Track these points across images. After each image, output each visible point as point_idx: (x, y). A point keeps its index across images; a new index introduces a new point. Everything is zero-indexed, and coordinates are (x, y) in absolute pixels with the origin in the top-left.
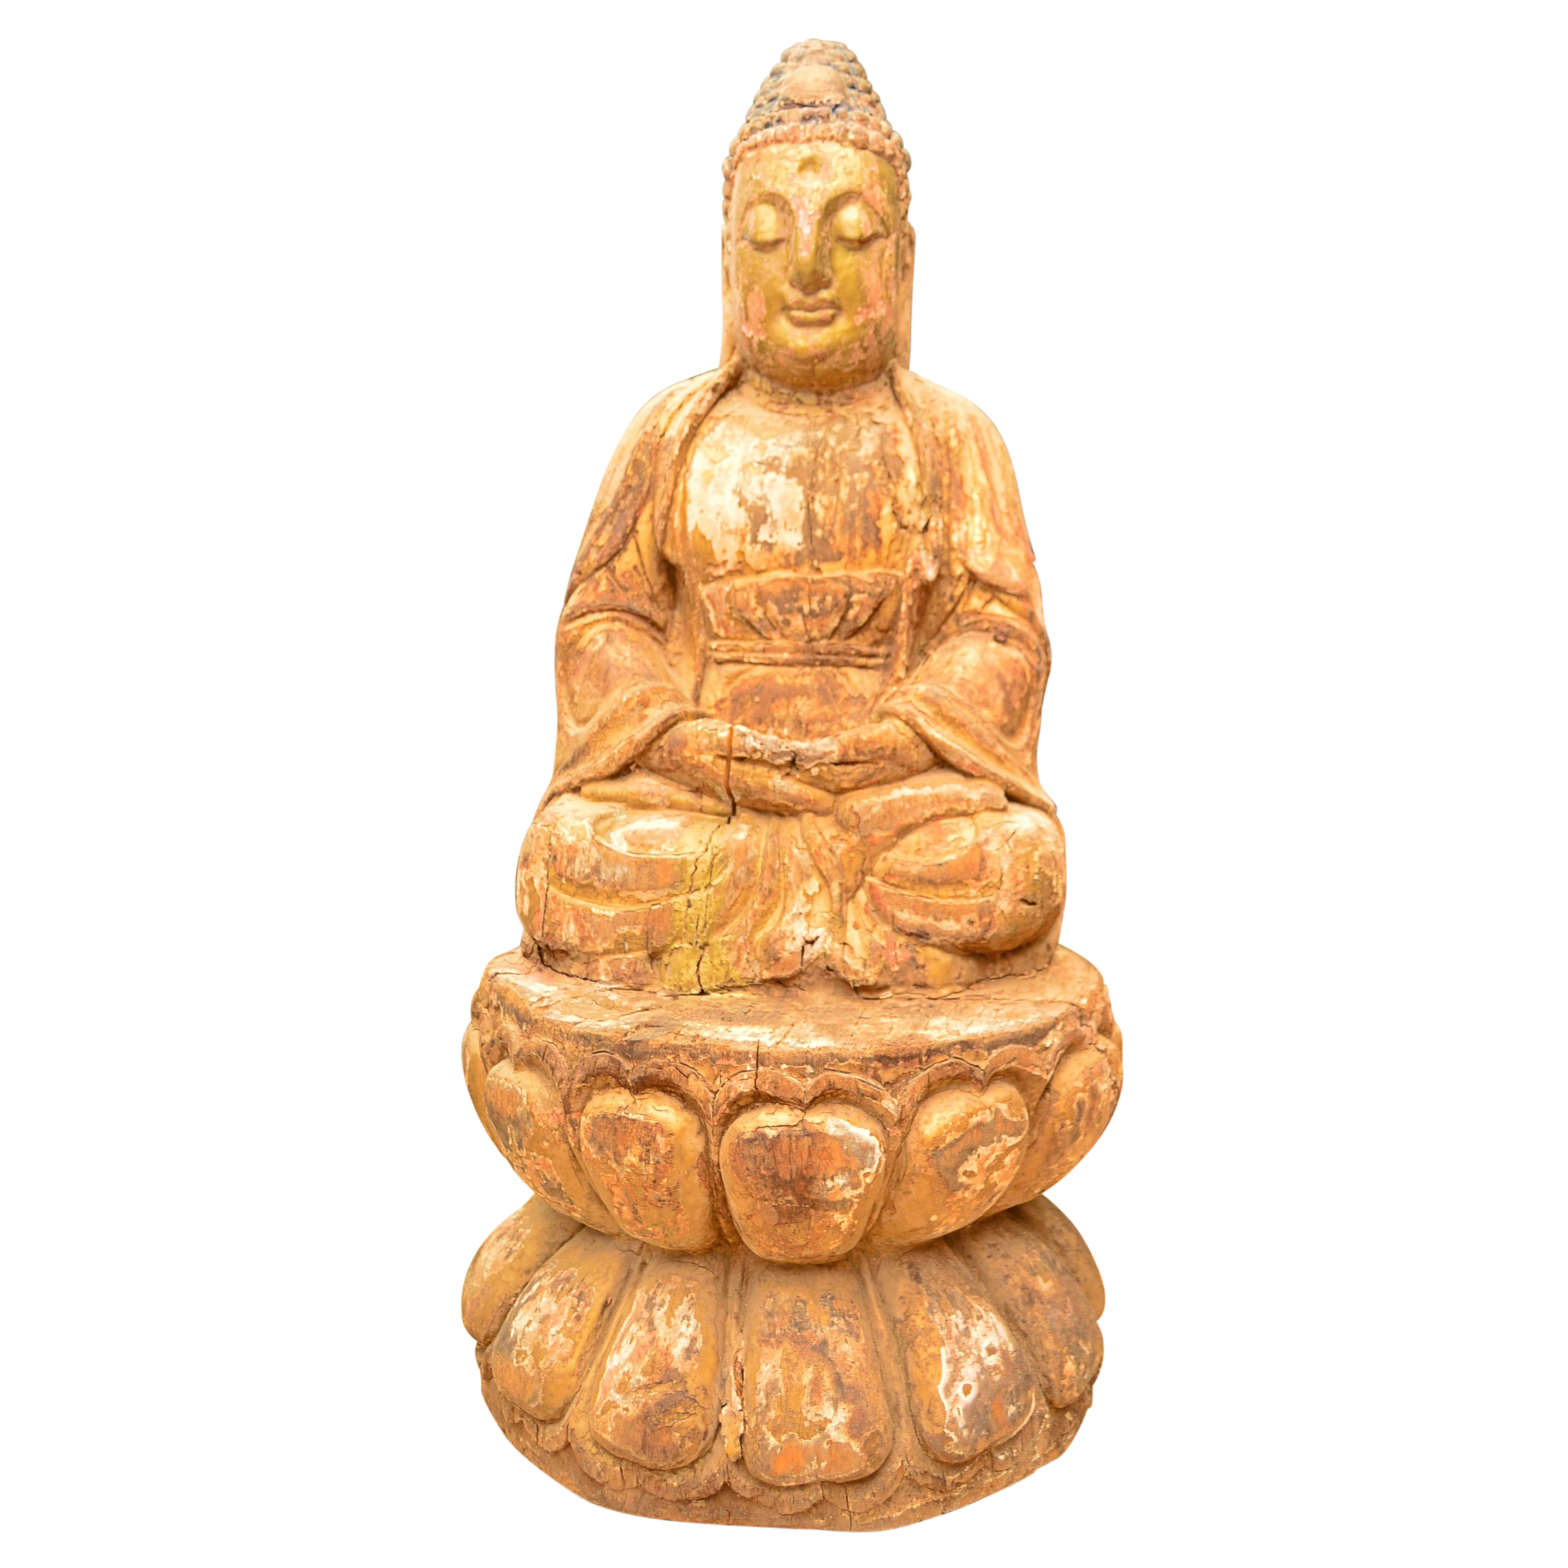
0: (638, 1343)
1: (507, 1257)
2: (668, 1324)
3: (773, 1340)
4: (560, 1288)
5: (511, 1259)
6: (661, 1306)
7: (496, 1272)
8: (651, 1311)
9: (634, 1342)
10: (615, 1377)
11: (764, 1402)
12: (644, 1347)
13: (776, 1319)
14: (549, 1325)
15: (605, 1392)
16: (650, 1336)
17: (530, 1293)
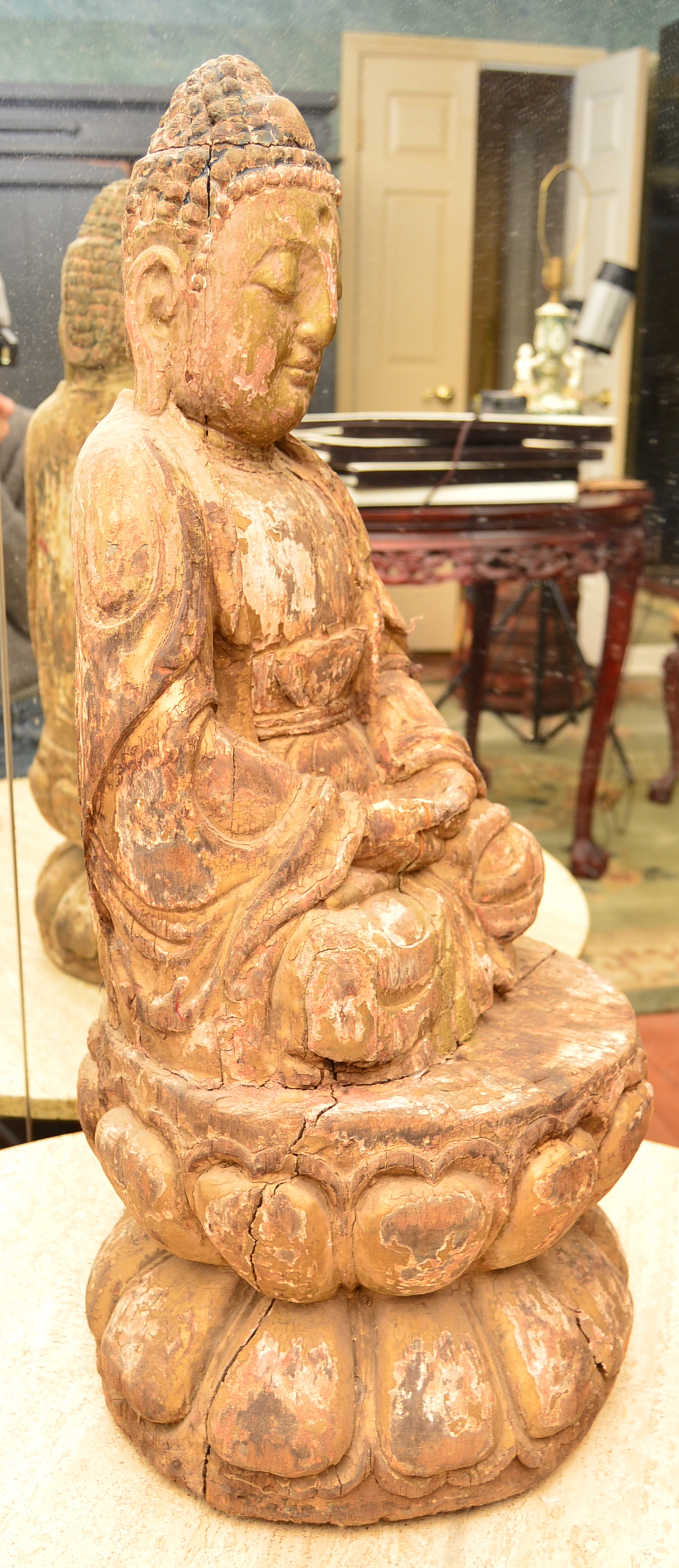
0: (543, 1340)
1: (330, 1377)
2: (550, 1313)
3: (588, 1277)
4: (448, 1352)
5: (336, 1377)
6: (534, 1305)
7: (333, 1396)
8: (532, 1314)
9: (541, 1343)
10: (547, 1376)
11: (610, 1320)
12: (551, 1340)
13: (579, 1263)
14: (468, 1385)
15: (546, 1392)
16: (548, 1330)
17: (422, 1378)
